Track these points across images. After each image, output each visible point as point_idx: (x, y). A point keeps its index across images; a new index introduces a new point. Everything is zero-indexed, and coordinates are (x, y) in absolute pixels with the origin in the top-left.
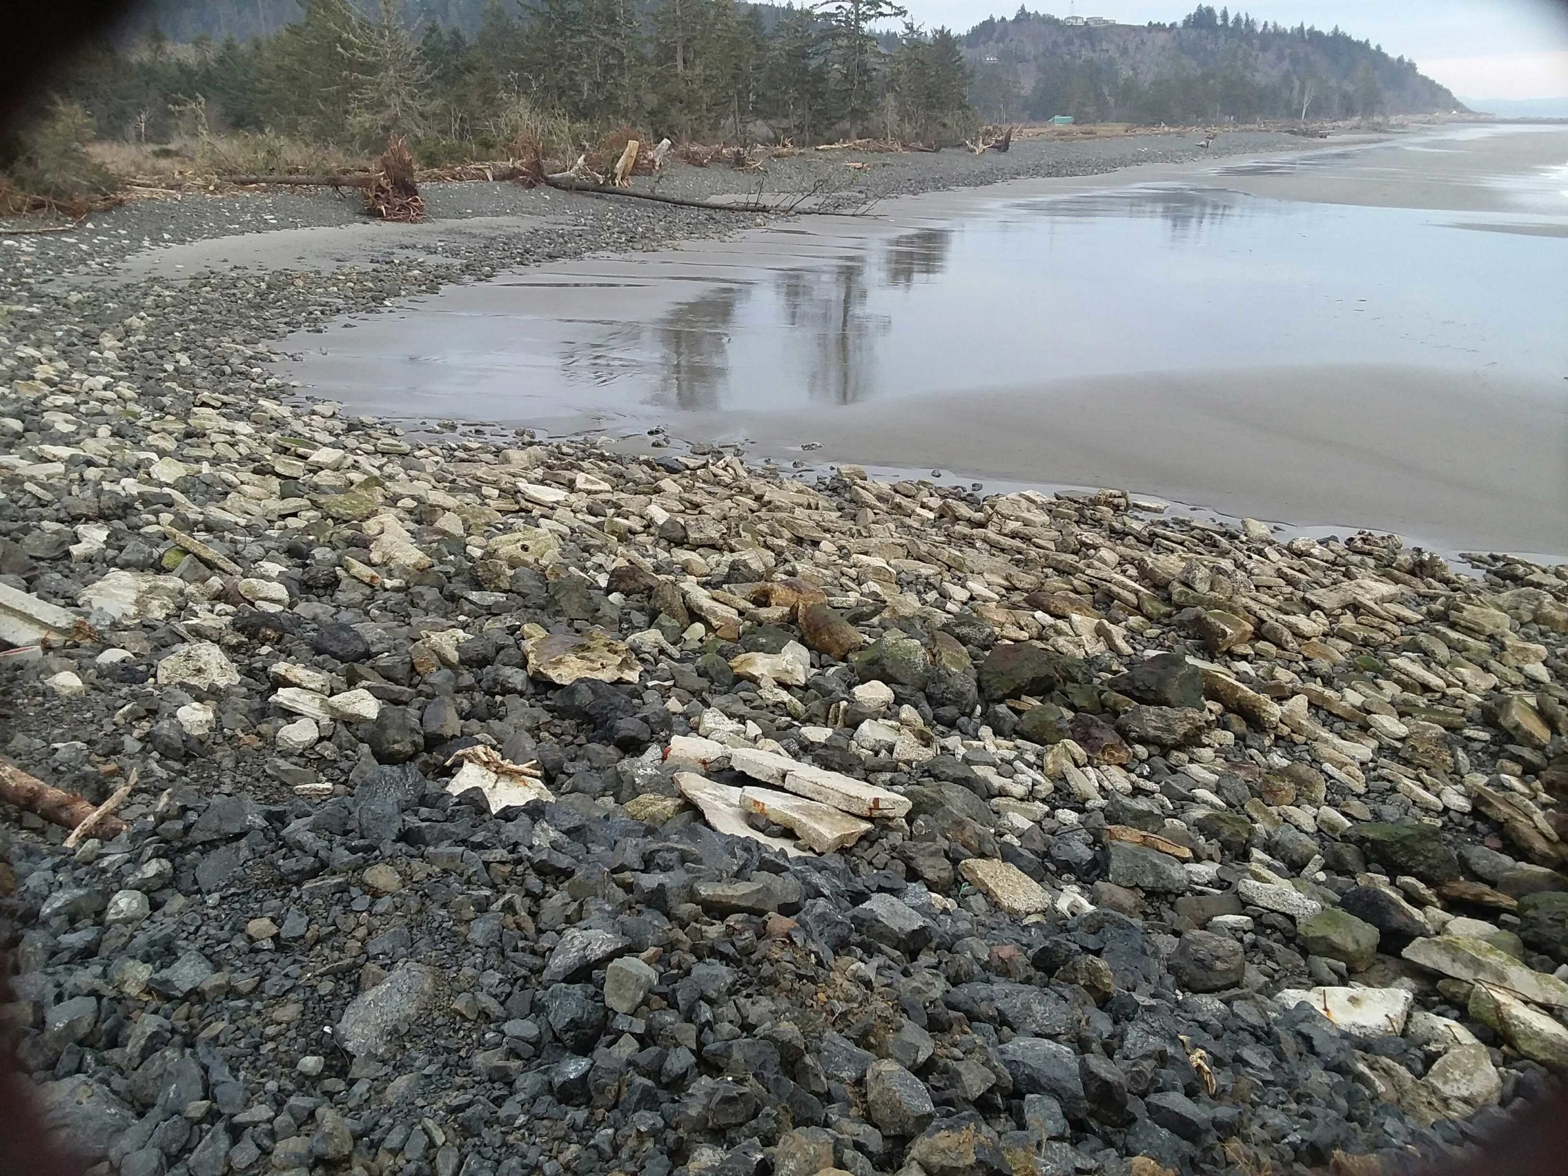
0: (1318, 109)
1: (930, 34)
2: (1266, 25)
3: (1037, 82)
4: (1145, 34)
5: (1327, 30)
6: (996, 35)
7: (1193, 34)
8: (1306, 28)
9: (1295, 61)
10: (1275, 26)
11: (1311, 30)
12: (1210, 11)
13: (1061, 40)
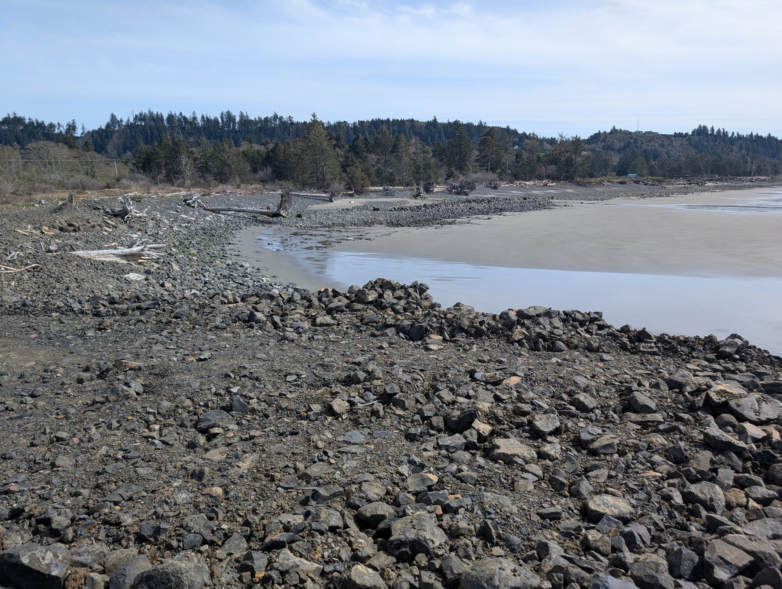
0: (759, 172)
1: (571, 139)
2: (733, 133)
3: (620, 159)
4: (673, 138)
5: (765, 135)
6: (601, 139)
7: (697, 138)
8: (754, 134)
9: (748, 150)
10: (738, 134)
11: (757, 136)
12: (705, 127)
13: (632, 141)
